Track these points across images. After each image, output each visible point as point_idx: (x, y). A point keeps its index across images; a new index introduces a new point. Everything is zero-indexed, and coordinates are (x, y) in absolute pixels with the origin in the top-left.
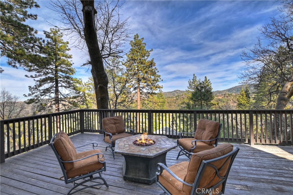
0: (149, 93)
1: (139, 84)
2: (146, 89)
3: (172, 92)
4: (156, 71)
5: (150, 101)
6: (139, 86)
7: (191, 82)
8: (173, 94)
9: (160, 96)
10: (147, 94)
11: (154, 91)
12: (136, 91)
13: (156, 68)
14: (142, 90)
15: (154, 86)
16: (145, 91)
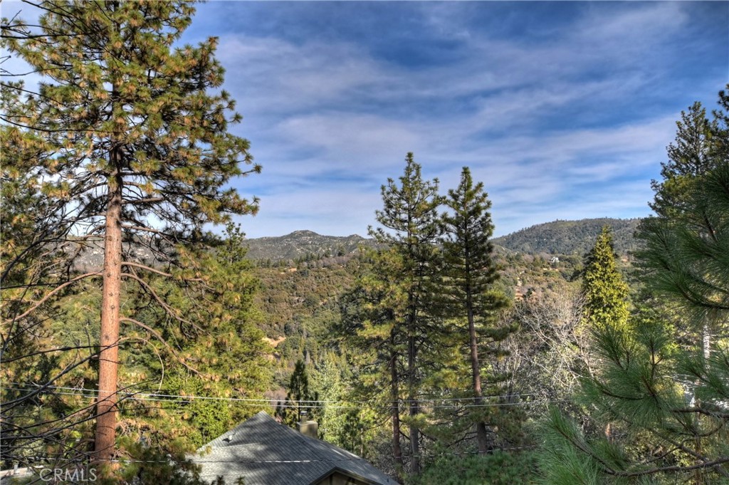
0: (175, 237)
1: (119, 178)
2: (164, 215)
3: (282, 238)
4: (228, 114)
5: (185, 284)
6: (118, 193)
7: (394, 191)
8: (283, 249)
9: (230, 256)
10: (163, 243)
11: (207, 228)
12: (100, 219)
13: (224, 95)
14: (137, 217)
15: (211, 197)
16: (154, 221)
